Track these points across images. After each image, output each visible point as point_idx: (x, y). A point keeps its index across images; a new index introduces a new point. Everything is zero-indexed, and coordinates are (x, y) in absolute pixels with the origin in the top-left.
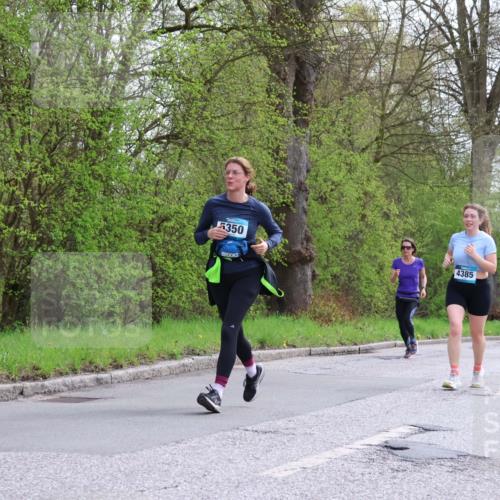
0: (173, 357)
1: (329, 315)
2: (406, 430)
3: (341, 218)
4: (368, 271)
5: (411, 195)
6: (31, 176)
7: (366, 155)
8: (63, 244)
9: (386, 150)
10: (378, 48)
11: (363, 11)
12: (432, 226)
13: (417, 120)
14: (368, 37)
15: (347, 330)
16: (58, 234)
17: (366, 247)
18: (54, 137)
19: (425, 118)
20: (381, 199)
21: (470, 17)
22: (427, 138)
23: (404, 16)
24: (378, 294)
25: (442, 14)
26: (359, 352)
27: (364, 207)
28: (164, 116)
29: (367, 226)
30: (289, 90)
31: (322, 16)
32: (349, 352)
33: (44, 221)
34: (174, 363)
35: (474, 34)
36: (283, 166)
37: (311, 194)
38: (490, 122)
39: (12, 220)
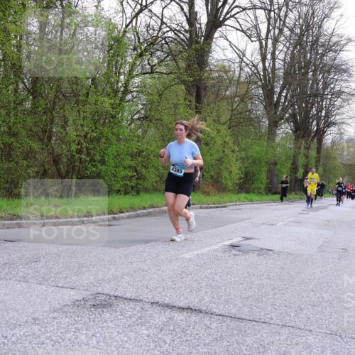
0: (144, 208)
1: (209, 192)
2: (240, 239)
3: (214, 152)
4: (226, 174)
5: (243, 143)
6: (87, 133)
7: (225, 126)
8: (100, 162)
9: (233, 124)
10: (230, 82)
11: (224, 67)
12: (252, 155)
13: (246, 112)
14: (226, 77)
15: (216, 198)
16: (98, 157)
17: (224, 164)
18: (96, 117)
19: (250, 111)
20: (231, 144)
21: (268, 70)
22: (250, 120)
23: (241, 69)
24: (229, 184)
25: (256, 69)
26: (221, 207)
27: (224, 147)
28: (142, 109)
29: (226, 155)
30: (193, 99)
31: (207, 68)
32: (217, 207)
33: (92, 152)
34: (145, 211)
35: (269, 77)
37: (203, 141)
38: (276, 113)
39: (79, 151)
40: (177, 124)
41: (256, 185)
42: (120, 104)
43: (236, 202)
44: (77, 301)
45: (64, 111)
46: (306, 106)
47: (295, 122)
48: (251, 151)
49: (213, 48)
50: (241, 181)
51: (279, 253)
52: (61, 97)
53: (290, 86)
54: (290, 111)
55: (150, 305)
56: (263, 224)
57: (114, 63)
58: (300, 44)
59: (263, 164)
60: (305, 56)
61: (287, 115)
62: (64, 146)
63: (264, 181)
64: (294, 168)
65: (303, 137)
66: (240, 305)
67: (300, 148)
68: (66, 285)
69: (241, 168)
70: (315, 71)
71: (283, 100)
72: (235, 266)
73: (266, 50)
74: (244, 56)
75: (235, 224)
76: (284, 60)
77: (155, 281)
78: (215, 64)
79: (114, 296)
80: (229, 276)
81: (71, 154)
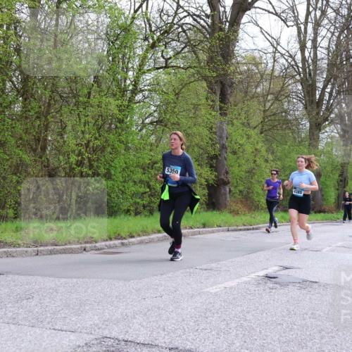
1: (238, 211)
2: (276, 268)
3: (243, 162)
4: (257, 188)
5: (279, 150)
6: (89, 142)
7: (256, 130)
8: (105, 176)
9: (266, 127)
10: (262, 76)
11: (254, 58)
12: (290, 166)
13: (282, 112)
14: (257, 71)
15: (246, 218)
16: (102, 171)
17: (256, 176)
18: (100, 122)
19: (286, 112)
20: (264, 152)
21: (308, 61)
22: (287, 122)
23: (275, 61)
24: (262, 200)
25: (294, 60)
26: (253, 229)
27: (255, 156)
28: (155, 111)
29: (257, 166)
30: (217, 98)
31: (234, 61)
32: (248, 230)
33: (95, 164)
35: (310, 70)
36: (215, 136)
37: (229, 150)
38: (318, 113)
39: (80, 164)
40: (299, 157)
42: (128, 106)
44: (79, 346)
45: (61, 115)
48: (288, 159)
49: (240, 35)
51: (326, 286)
52: (57, 98)
53: (335, 80)
54: (336, 110)
56: (306, 249)
57: (120, 56)
58: (347, 29)
61: (333, 116)
62: (61, 158)
64: (343, 181)
68: (65, 328)
72: (272, 301)
73: (305, 37)
74: (278, 44)
76: (328, 49)
77: (174, 321)
78: (243, 55)
79: (123, 340)
80: (265, 314)
81: (70, 167)
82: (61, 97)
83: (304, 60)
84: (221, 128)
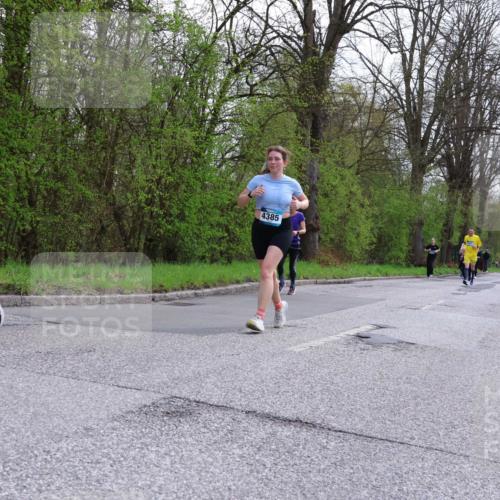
0: (238, 282)
1: (328, 261)
2: (369, 327)
3: (336, 206)
4: (351, 237)
5: (377, 194)
6: (160, 178)
7: (351, 170)
8: (178, 217)
9: (363, 167)
10: (360, 111)
11: (352, 88)
12: (389, 212)
13: (382, 151)
14: (354, 103)
15: (337, 270)
16: (175, 211)
17: (350, 223)
18: (174, 156)
19: (386, 150)
20: (359, 195)
21: (412, 94)
22: (387, 162)
23: (375, 91)
24: (356, 251)
25: (397, 91)
26: (344, 283)
28: (237, 145)
29: (352, 211)
30: (308, 133)
31: (328, 90)
32: (339, 283)
33: (168, 203)
34: (239, 286)
35: (414, 103)
37: (320, 192)
38: (423, 153)
39: (150, 202)
40: (270, 150)
41: (394, 253)
42: (206, 138)
43: (365, 275)
44: (145, 406)
45: (130, 147)
46: (466, 144)
47: (450, 166)
48: (387, 205)
49: (336, 61)
50: (373, 247)
51: (424, 348)
52: (126, 127)
53: (443, 115)
54: (443, 150)
55: (244, 415)
56: (403, 307)
57: (199, 80)
58: (459, 58)
59: (404, 224)
60: (466, 73)
61: (439, 157)
62: (129, 195)
63: (405, 248)
64: (448, 231)
65: (460, 187)
66: (368, 418)
67: (456, 203)
68: (130, 384)
69: (372, 229)
70: (479, 96)
71: (433, 135)
72: (363, 364)
73: (410, 66)
74: (380, 73)
75: (363, 307)
76: (436, 80)
77: (252, 382)
78: (339, 84)
79: (195, 401)
80: (354, 378)
81: (139, 205)
82: (131, 126)
83: (408, 91)
84: (311, 167)
